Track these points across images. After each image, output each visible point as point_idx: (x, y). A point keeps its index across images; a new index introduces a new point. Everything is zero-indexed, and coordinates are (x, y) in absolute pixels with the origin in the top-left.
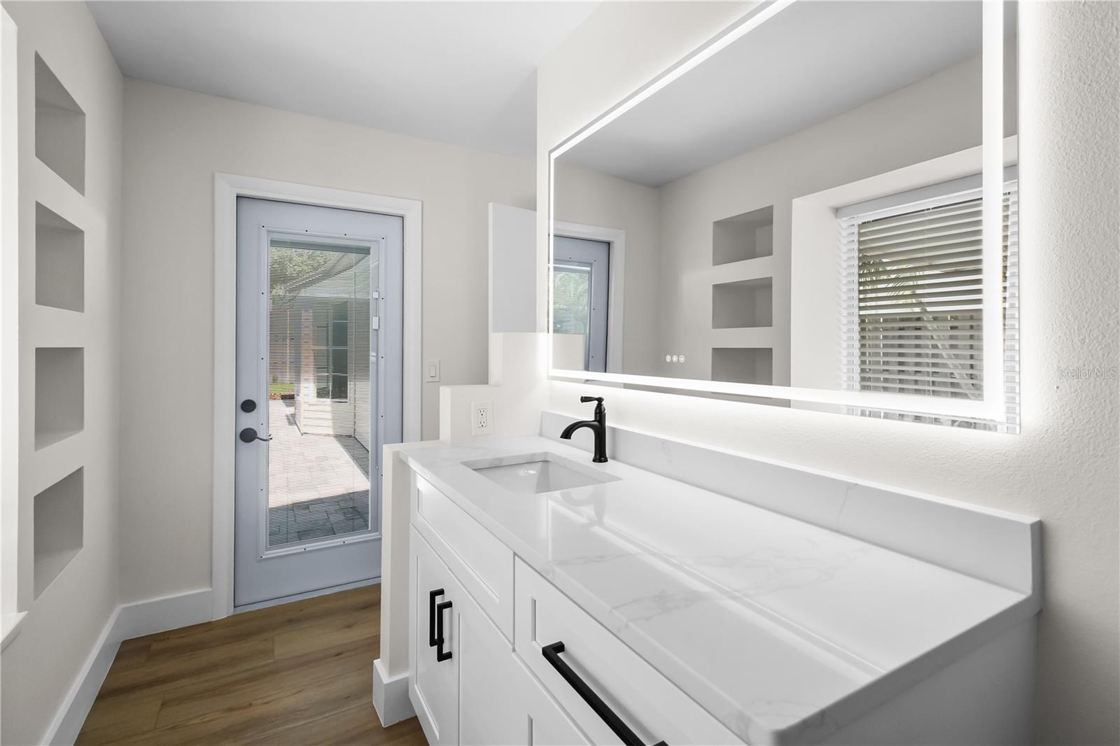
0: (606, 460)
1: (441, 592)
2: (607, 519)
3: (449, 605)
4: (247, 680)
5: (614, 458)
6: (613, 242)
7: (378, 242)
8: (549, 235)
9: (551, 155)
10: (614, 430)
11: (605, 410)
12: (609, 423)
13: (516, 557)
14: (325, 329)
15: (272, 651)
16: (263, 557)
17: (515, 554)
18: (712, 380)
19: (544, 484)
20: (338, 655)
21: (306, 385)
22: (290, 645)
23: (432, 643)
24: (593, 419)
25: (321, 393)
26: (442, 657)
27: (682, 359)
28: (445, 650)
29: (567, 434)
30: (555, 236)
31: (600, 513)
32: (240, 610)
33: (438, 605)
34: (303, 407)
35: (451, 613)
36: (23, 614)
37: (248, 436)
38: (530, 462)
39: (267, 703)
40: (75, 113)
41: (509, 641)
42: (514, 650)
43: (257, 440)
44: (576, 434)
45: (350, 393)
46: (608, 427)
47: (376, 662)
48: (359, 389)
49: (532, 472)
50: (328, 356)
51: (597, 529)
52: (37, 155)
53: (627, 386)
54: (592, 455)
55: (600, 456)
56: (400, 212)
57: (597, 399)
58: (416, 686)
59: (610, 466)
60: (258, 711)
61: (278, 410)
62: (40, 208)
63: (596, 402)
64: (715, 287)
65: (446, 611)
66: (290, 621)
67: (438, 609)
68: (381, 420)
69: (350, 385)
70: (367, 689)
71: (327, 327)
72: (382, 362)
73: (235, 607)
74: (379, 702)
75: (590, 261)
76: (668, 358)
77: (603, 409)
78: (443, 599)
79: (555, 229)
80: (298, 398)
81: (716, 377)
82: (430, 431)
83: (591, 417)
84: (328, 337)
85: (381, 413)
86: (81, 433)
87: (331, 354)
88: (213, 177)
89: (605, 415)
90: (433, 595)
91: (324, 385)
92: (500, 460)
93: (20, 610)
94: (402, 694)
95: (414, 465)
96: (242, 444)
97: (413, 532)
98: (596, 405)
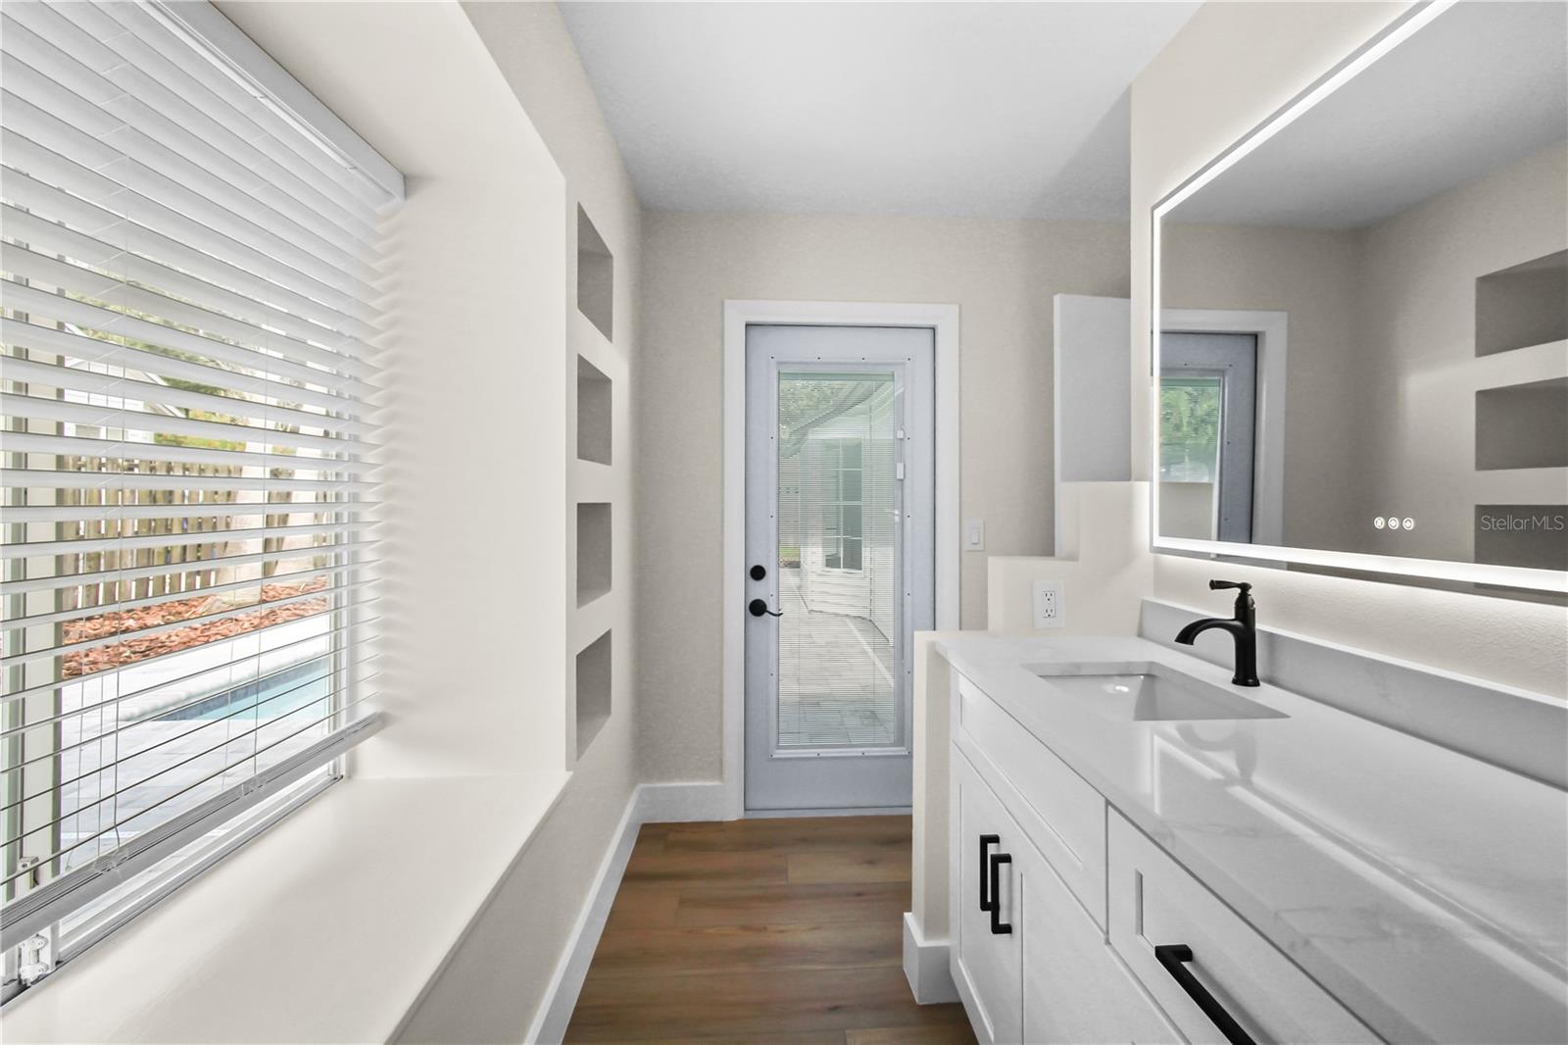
0: (1256, 684)
1: (995, 839)
2: (1257, 779)
3: (1007, 859)
4: (761, 899)
5: (1271, 682)
6: (1263, 333)
7: (904, 364)
8: (1152, 333)
9: (1155, 212)
10: (1271, 636)
11: (1253, 603)
12: (1261, 625)
13: (1110, 808)
14: (834, 480)
15: (785, 871)
16: (774, 756)
17: (1108, 803)
18: (1477, 562)
19: (1149, 708)
20: (859, 894)
21: (814, 549)
22: (807, 869)
23: (984, 906)
24: (1233, 617)
25: (831, 562)
26: (999, 928)
27: (1409, 524)
28: (1003, 921)
29: (1187, 636)
30: (1164, 333)
31: (1247, 764)
32: (752, 815)
33: (992, 856)
34: (812, 577)
35: (1010, 872)
36: (571, 773)
37: (757, 608)
38: (1125, 673)
39: (782, 932)
40: (606, 256)
41: (1101, 929)
42: (1108, 942)
43: (766, 614)
44: (1203, 638)
45: (865, 563)
46: (1259, 630)
47: (907, 915)
48: (877, 556)
49: (1125, 689)
50: (838, 513)
51: (1239, 792)
52: (579, 307)
53: (1292, 567)
54: (1232, 674)
55: (1246, 674)
56: (931, 323)
57: (1238, 586)
58: (960, 961)
59: (1264, 694)
60: (772, 939)
61: (788, 578)
62: (582, 362)
63: (1238, 591)
64: (1482, 395)
65: (1003, 867)
66: (804, 840)
67: (992, 863)
68: (908, 600)
69: (866, 553)
70: (895, 948)
71: (837, 477)
72: (908, 521)
73: (745, 810)
74: (912, 969)
75: (1220, 367)
76: (1379, 523)
77: (1250, 602)
78: (998, 848)
79: (1162, 322)
80: (803, 565)
81: (1482, 557)
82: (973, 618)
83: (1228, 614)
84: (838, 490)
85: (907, 590)
86: (609, 594)
87: (842, 510)
88: (723, 303)
89: (1254, 610)
90: (985, 841)
91: (833, 551)
92: (1078, 666)
93: (568, 770)
94: (941, 966)
95: (955, 661)
96: (753, 619)
97: (953, 751)
98: (1237, 596)
